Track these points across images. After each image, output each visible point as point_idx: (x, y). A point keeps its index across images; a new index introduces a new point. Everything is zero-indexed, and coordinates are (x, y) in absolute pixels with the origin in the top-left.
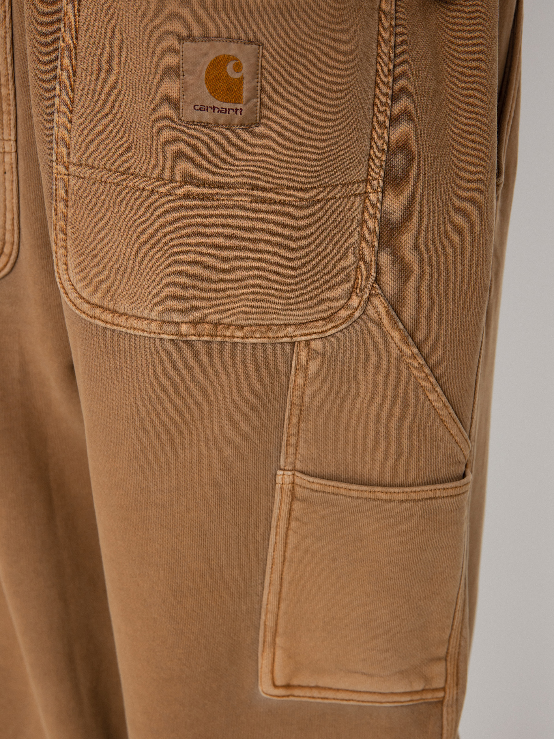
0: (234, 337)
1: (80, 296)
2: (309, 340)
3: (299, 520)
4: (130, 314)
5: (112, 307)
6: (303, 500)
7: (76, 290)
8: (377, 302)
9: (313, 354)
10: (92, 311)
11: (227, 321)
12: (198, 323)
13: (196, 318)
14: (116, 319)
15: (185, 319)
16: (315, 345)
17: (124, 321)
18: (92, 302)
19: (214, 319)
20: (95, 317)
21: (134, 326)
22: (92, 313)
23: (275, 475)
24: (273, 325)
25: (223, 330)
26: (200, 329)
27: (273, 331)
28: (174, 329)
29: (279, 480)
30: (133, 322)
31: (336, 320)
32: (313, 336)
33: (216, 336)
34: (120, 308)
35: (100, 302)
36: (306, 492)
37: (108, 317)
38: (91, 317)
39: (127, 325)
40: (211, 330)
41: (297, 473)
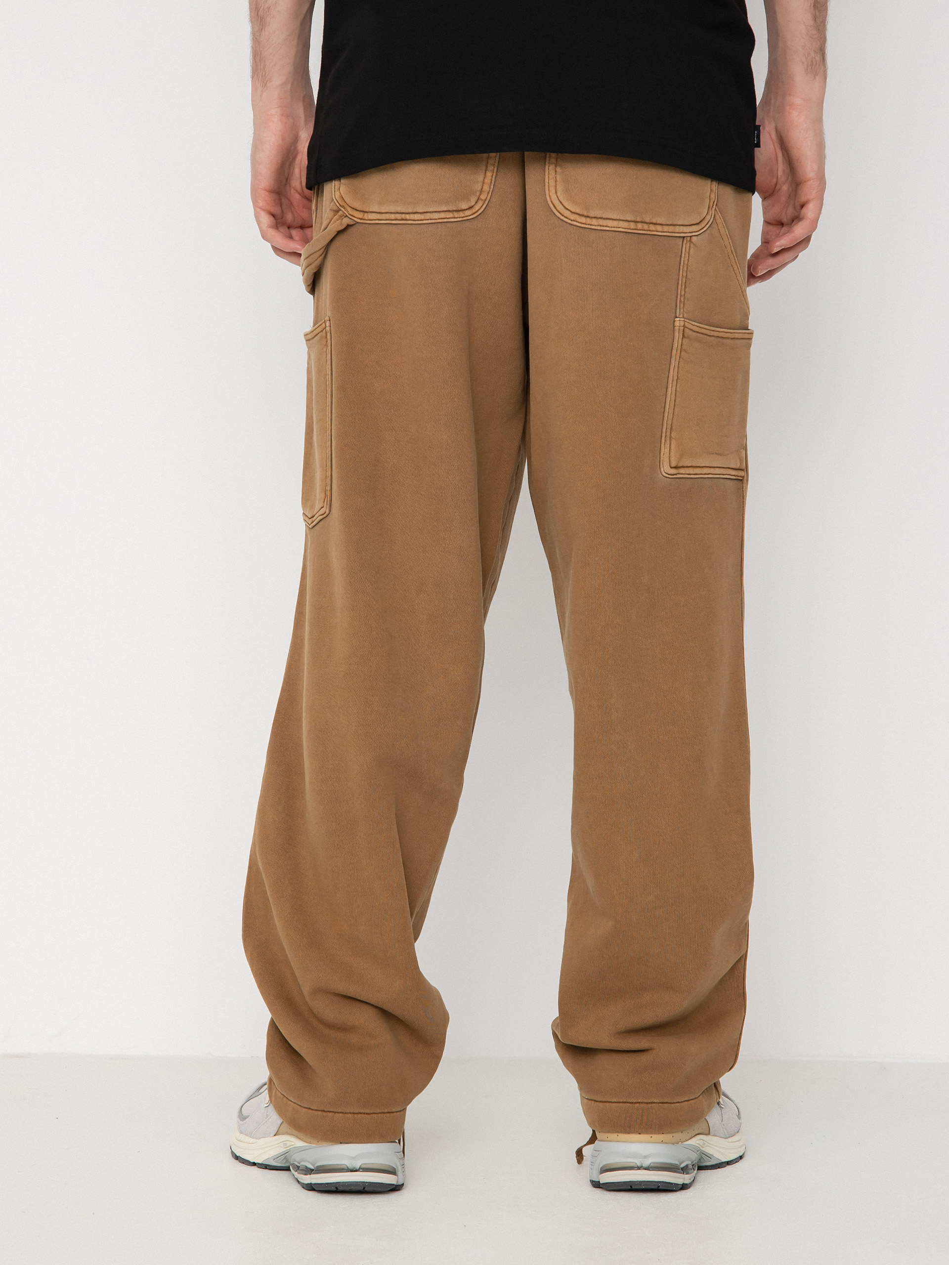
0: (657, 231)
1: (565, 208)
2: (691, 237)
3: (685, 351)
4: (599, 216)
5: (585, 214)
6: (688, 338)
7: (562, 205)
8: (717, 217)
9: (692, 245)
10: (573, 217)
11: (654, 221)
12: (639, 222)
13: (638, 220)
14: (589, 221)
15: (633, 219)
16: (694, 239)
17: (594, 222)
18: (573, 211)
19: (648, 220)
20: (574, 221)
21: (601, 224)
22: (572, 218)
23: (674, 321)
24: (677, 225)
25: (652, 227)
26: (640, 226)
27: (677, 229)
28: (626, 224)
29: (677, 324)
30: (601, 222)
31: (703, 225)
32: (694, 234)
33: (647, 230)
34: (591, 215)
35: (578, 211)
36: (690, 332)
37: (583, 220)
38: (571, 220)
39: (596, 224)
40: (646, 227)
41: (685, 320)
